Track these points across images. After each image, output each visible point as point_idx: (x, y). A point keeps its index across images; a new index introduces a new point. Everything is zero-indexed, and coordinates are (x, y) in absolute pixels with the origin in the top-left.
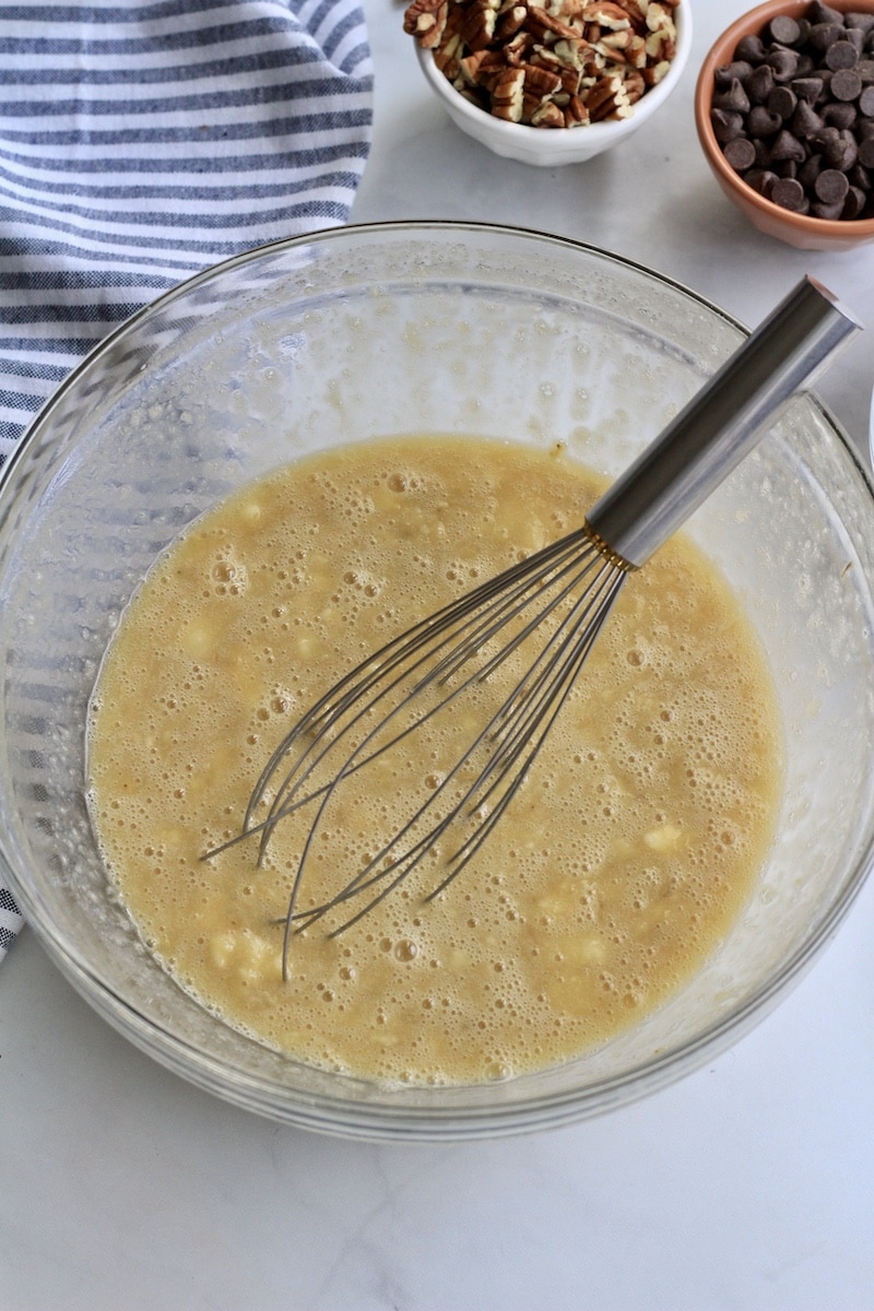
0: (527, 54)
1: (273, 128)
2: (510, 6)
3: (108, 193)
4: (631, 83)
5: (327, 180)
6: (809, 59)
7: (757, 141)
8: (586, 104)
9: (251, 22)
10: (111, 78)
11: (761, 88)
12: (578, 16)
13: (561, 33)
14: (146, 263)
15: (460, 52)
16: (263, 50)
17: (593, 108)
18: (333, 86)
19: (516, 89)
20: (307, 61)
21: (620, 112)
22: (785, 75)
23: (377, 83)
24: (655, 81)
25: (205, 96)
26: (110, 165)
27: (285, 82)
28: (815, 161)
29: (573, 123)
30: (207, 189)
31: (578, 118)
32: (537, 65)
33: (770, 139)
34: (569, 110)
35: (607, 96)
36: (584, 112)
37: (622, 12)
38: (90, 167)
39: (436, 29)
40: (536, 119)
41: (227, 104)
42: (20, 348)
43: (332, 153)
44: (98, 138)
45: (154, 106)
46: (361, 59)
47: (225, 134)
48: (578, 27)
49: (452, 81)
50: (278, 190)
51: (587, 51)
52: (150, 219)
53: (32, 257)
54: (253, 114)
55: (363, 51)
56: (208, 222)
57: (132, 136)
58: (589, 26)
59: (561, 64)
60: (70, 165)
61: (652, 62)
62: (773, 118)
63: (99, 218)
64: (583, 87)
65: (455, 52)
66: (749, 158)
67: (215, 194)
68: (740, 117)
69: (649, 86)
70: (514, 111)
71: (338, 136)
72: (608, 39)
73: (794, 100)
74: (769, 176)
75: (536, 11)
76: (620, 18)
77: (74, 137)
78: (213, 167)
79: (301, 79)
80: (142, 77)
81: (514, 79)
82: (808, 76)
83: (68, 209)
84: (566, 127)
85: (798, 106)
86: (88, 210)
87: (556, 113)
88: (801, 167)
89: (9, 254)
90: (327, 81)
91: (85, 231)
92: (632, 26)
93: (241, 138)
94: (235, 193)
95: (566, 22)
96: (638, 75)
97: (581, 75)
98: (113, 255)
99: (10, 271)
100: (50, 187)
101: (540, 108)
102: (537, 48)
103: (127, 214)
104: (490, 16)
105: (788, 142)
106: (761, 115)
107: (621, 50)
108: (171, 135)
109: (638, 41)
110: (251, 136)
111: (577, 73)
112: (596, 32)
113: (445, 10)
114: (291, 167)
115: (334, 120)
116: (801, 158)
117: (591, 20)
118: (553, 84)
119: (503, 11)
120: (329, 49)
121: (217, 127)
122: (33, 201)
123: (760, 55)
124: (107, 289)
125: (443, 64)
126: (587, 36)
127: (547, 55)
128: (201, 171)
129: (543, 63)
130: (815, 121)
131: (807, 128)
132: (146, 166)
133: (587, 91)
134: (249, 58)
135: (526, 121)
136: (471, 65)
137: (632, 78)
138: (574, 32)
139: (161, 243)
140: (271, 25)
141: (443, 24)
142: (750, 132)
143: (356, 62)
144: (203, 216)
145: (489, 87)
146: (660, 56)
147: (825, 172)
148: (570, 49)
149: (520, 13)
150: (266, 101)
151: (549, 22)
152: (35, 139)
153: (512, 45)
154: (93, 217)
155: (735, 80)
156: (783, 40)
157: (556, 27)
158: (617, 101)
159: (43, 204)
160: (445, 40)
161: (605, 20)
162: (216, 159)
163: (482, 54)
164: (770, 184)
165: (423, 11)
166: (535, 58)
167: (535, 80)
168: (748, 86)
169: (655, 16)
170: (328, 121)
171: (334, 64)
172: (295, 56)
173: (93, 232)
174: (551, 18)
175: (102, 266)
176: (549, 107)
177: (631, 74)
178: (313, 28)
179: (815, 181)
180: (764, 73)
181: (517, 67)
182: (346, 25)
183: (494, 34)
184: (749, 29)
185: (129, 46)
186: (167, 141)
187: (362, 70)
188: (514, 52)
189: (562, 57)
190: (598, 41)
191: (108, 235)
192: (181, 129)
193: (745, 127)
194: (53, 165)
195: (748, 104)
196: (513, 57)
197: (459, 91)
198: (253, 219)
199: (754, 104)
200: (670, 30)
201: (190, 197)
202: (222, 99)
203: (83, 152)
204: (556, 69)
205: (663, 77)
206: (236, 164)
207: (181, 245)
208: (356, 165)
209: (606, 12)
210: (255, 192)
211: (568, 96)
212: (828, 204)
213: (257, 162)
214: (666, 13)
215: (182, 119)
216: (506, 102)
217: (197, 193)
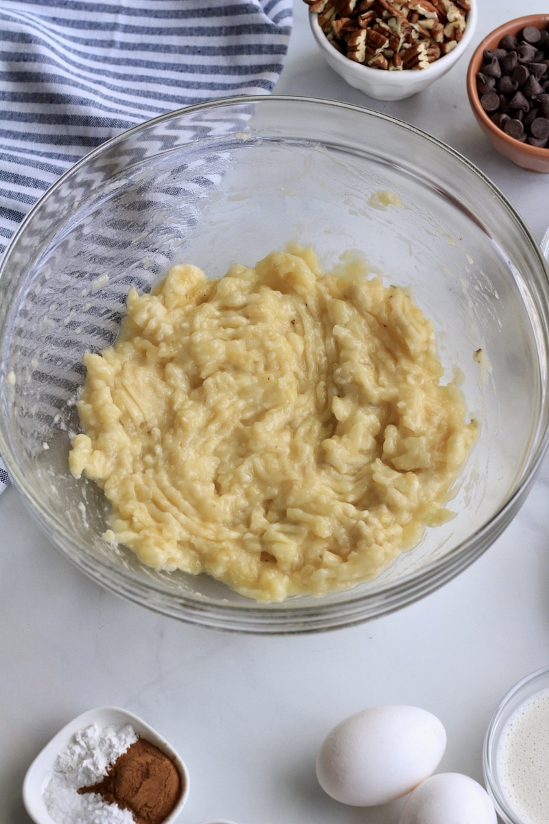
0: (372, 24)
1: (227, 51)
3: (125, 77)
4: (432, 50)
5: (254, 83)
6: (543, 53)
7: (502, 96)
8: (402, 58)
10: (138, 13)
11: (509, 64)
12: (406, 5)
13: (393, 14)
15: (333, 17)
16: (229, 4)
17: (406, 62)
18: (265, 29)
19: (361, 40)
20: (252, 12)
21: (421, 64)
22: (525, 59)
23: (293, 32)
24: (447, 51)
25: (191, 29)
26: (129, 62)
27: (238, 24)
28: (534, 112)
29: (392, 68)
30: (184, 82)
31: (395, 66)
32: (377, 30)
33: (510, 95)
34: (391, 61)
35: (415, 54)
36: (400, 63)
37: (433, 8)
38: (117, 62)
39: (321, 1)
40: (371, 62)
41: (203, 34)
42: (58, 159)
43: (260, 69)
44: (125, 46)
45: (160, 31)
46: (285, 17)
47: (199, 52)
48: (405, 12)
49: (326, 34)
50: (225, 87)
51: (406, 26)
52: (147, 94)
53: (73, 106)
54: (217, 41)
55: (287, 12)
57: (144, 47)
58: (412, 12)
59: (390, 31)
60: (105, 59)
61: (447, 40)
62: (514, 83)
63: (116, 90)
64: (402, 48)
65: (331, 17)
66: (495, 106)
67: (188, 85)
68: (494, 80)
69: (443, 54)
70: (360, 55)
71: (265, 59)
72: (422, 22)
73: (527, 74)
74: (504, 116)
76: (431, 11)
77: (111, 44)
78: (189, 69)
79: (247, 23)
80: (156, 14)
81: (359, 35)
82: (540, 62)
83: (100, 83)
84: (388, 69)
85: (529, 78)
86: (111, 85)
87: (382, 59)
88: (525, 114)
89: (59, 103)
90: (262, 25)
91: (107, 96)
92: (439, 17)
93: (208, 55)
94: (199, 86)
95: (398, 8)
96: (437, 46)
97: (402, 40)
99: (58, 113)
100: (91, 70)
101: (375, 56)
102: (378, 20)
103: (134, 90)
105: (520, 98)
106: (507, 80)
107: (429, 30)
108: (168, 49)
109: (440, 26)
110: (214, 54)
111: (399, 38)
112: (416, 17)
114: (235, 74)
115: (264, 49)
116: (526, 109)
117: (413, 9)
118: (383, 42)
120: (268, 9)
121: (195, 47)
122: (79, 76)
123: (514, 47)
125: (323, 23)
126: (410, 18)
127: (383, 25)
128: (181, 71)
129: (380, 29)
130: (538, 88)
131: (532, 91)
132: (150, 65)
133: (404, 51)
134: (219, 9)
135: (365, 63)
136: (338, 25)
137: (433, 48)
138: (401, 14)
142: (498, 89)
143: (282, 18)
144: (178, 96)
145: (346, 40)
146: (452, 37)
147: (538, 119)
148: (397, 23)
150: (226, 35)
151: (387, 5)
152: (87, 43)
153: (362, 15)
154: (113, 89)
155: (495, 58)
157: (391, 9)
158: (420, 57)
159: (85, 78)
160: (326, 9)
161: (422, 10)
162: (192, 66)
163: (345, 20)
164: (504, 121)
166: (376, 26)
167: (373, 39)
168: (502, 62)
169: (452, 13)
170: (259, 49)
171: (269, 16)
172: (245, 9)
173: (112, 97)
174: (389, 4)
175: (112, 116)
176: (379, 55)
177: (433, 45)
179: (531, 124)
180: (512, 56)
181: (363, 29)
183: (355, 9)
184: (510, 31)
186: (165, 52)
187: (286, 22)
188: (363, 20)
189: (392, 28)
190: (416, 22)
191: (120, 100)
192: (174, 46)
193: (496, 86)
194: (95, 58)
195: (500, 73)
196: (362, 23)
197: (329, 41)
199: (504, 74)
200: (462, 25)
201: (173, 85)
202: (200, 31)
203: (114, 53)
204: (387, 34)
205: (452, 50)
206: (203, 70)
208: (273, 77)
209: (423, 5)
210: (211, 86)
211: (393, 52)
212: (538, 138)
213: (215, 70)
214: (461, 13)
215: (175, 41)
216: (354, 49)
217: (177, 83)
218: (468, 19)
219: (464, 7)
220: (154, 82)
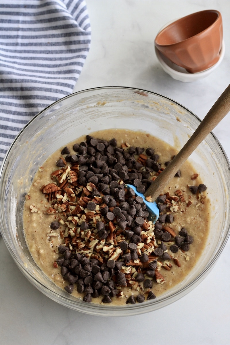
1: (66, 43)
3: (24, 58)
5: (78, 57)
9: (61, 17)
10: (26, 30)
14: (33, 77)
16: (64, 24)
18: (81, 34)
20: (74, 27)
23: (92, 33)
25: (49, 35)
26: (25, 52)
27: (69, 32)
30: (49, 58)
38: (20, 52)
41: (55, 37)
43: (80, 50)
44: (23, 45)
45: (37, 37)
46: (88, 27)
47: (54, 45)
50: (66, 59)
52: (35, 65)
53: (4, 75)
54: (61, 40)
55: (89, 25)
56: (49, 66)
57: (31, 44)
60: (15, 51)
67: (51, 59)
71: (81, 46)
77: (17, 44)
78: (50, 52)
79: (73, 31)
80: (34, 30)
83: (14, 63)
86: (19, 63)
90: (79, 32)
91: (18, 68)
93: (58, 46)
94: (56, 59)
98: (25, 75)
100: (10, 57)
103: (29, 64)
108: (41, 44)
110: (60, 45)
114: (70, 53)
115: (81, 42)
121: (52, 43)
122: (5, 61)
124: (23, 83)
128: (47, 53)
132: (34, 52)
134: (60, 26)
139: (37, 71)
140: (66, 18)
150: (64, 37)
152: (7, 44)
154: (21, 65)
159: (8, 62)
162: (51, 51)
171: (81, 28)
172: (71, 26)
173: (20, 69)
175: (22, 78)
178: (76, 19)
182: (84, 19)
185: (31, 22)
186: (40, 46)
191: (24, 69)
192: (43, 43)
194: (11, 51)
198: (60, 66)
202: (53, 36)
203: (19, 48)
206: (56, 52)
207: (42, 72)
208: (86, 53)
210: (61, 59)
213: (61, 52)
215: (43, 40)
217: (46, 59)
220: (37, 59)
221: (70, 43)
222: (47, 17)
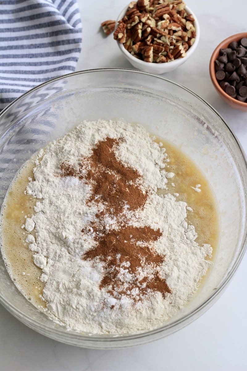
0: (153, 41)
1: (52, 44)
2: (146, 28)
5: (68, 59)
8: (172, 54)
9: (45, 13)
10: (4, 31)
12: (166, 28)
13: (162, 34)
14: (14, 86)
15: (132, 44)
16: (49, 21)
17: (174, 55)
18: (70, 31)
19: (151, 53)
20: (62, 24)
21: (183, 55)
23: (83, 30)
24: (191, 44)
25: (32, 35)
27: (56, 30)
29: (169, 60)
30: (33, 63)
31: (170, 59)
32: (156, 44)
34: (167, 57)
35: (178, 51)
36: (172, 57)
37: (178, 25)
39: (124, 37)
40: (158, 61)
41: (39, 37)
43: (70, 51)
45: (17, 39)
46: (78, 23)
47: (38, 47)
48: (167, 31)
49: (130, 52)
50: (54, 63)
51: (171, 39)
52: (16, 72)
54: (46, 40)
55: (79, 21)
56: (33, 73)
57: (10, 48)
58: (169, 30)
59: (163, 43)
61: (190, 39)
64: (170, 49)
65: (130, 44)
67: (35, 64)
69: (190, 46)
70: (151, 59)
71: (72, 46)
72: (176, 34)
75: (154, 28)
76: (178, 27)
79: (60, 29)
80: (14, 30)
81: (150, 50)
84: (167, 62)
87: (164, 58)
90: (68, 30)
92: (182, 29)
93: (43, 47)
94: (41, 64)
95: (163, 30)
96: (186, 43)
97: (169, 45)
98: (4, 83)
101: (159, 57)
102: (155, 39)
103: (9, 71)
104: (140, 31)
107: (180, 37)
108: (22, 47)
109: (185, 33)
110: (46, 47)
112: (172, 32)
113: (125, 31)
114: (58, 56)
115: (70, 42)
117: (170, 29)
118: (162, 49)
119: (144, 29)
120: (69, 21)
121: (36, 45)
124: (3, 94)
125: (127, 47)
126: (169, 34)
127: (159, 41)
128: (31, 57)
129: (158, 44)
132: (15, 56)
134: (45, 24)
135: (155, 62)
136: (136, 47)
137: (184, 45)
138: (166, 33)
139: (19, 79)
140: (51, 13)
141: (126, 35)
143: (77, 24)
145: (142, 53)
146: (192, 37)
148: (166, 38)
149: (149, 30)
151: (158, 31)
153: (148, 39)
156: (244, 45)
157: (161, 32)
158: (182, 52)
160: (127, 41)
161: (174, 28)
162: (35, 54)
163: (139, 43)
165: (119, 32)
166: (155, 42)
167: (156, 49)
169: (188, 25)
170: (68, 42)
171: (70, 25)
172: (58, 23)
176: (161, 56)
177: (184, 43)
178: (64, 15)
181: (150, 46)
182: (74, 13)
183: (142, 37)
185: (10, 21)
186: (21, 49)
187: (79, 26)
188: (149, 41)
189: (163, 41)
190: (173, 35)
191: (3, 77)
192: (25, 45)
196: (149, 43)
197: (133, 55)
198: (47, 71)
200: (193, 29)
201: (28, 65)
202: (37, 36)
204: (162, 45)
205: (193, 43)
206: (41, 55)
207: (25, 80)
208: (77, 55)
209: (174, 26)
210: (47, 63)
211: (166, 53)
213: (48, 55)
214: (191, 24)
215: (25, 42)
216: (148, 57)
218: (194, 25)
219: (191, 19)
221: (58, 43)
222: (28, 13)
